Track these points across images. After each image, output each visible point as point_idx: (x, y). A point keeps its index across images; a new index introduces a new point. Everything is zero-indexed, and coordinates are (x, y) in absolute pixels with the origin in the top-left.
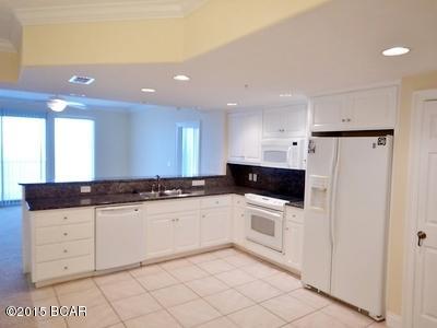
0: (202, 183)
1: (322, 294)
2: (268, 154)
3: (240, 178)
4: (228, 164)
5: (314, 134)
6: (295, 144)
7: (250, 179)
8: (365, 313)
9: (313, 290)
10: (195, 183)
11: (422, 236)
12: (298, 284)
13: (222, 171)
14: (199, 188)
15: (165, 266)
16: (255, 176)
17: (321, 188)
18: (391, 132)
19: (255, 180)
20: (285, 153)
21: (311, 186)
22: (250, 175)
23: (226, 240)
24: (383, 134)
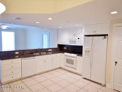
0: (51, 50)
1: (88, 80)
2: (70, 42)
3: (61, 49)
4: (58, 45)
5: (85, 36)
6: (79, 38)
7: (64, 49)
8: (100, 84)
9: (86, 79)
10: (49, 50)
11: (116, 63)
12: (81, 77)
13: (56, 47)
14: (50, 52)
15: (42, 75)
16: (66, 48)
17: (88, 51)
18: (107, 35)
19: (66, 49)
20: (76, 41)
21: (85, 50)
22: (64, 48)
23: (59, 66)
24: (105, 35)
